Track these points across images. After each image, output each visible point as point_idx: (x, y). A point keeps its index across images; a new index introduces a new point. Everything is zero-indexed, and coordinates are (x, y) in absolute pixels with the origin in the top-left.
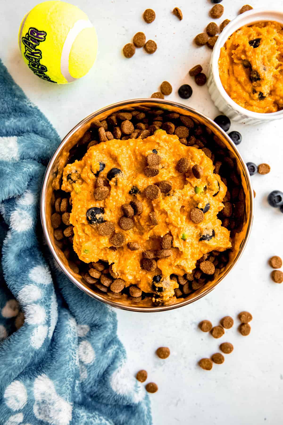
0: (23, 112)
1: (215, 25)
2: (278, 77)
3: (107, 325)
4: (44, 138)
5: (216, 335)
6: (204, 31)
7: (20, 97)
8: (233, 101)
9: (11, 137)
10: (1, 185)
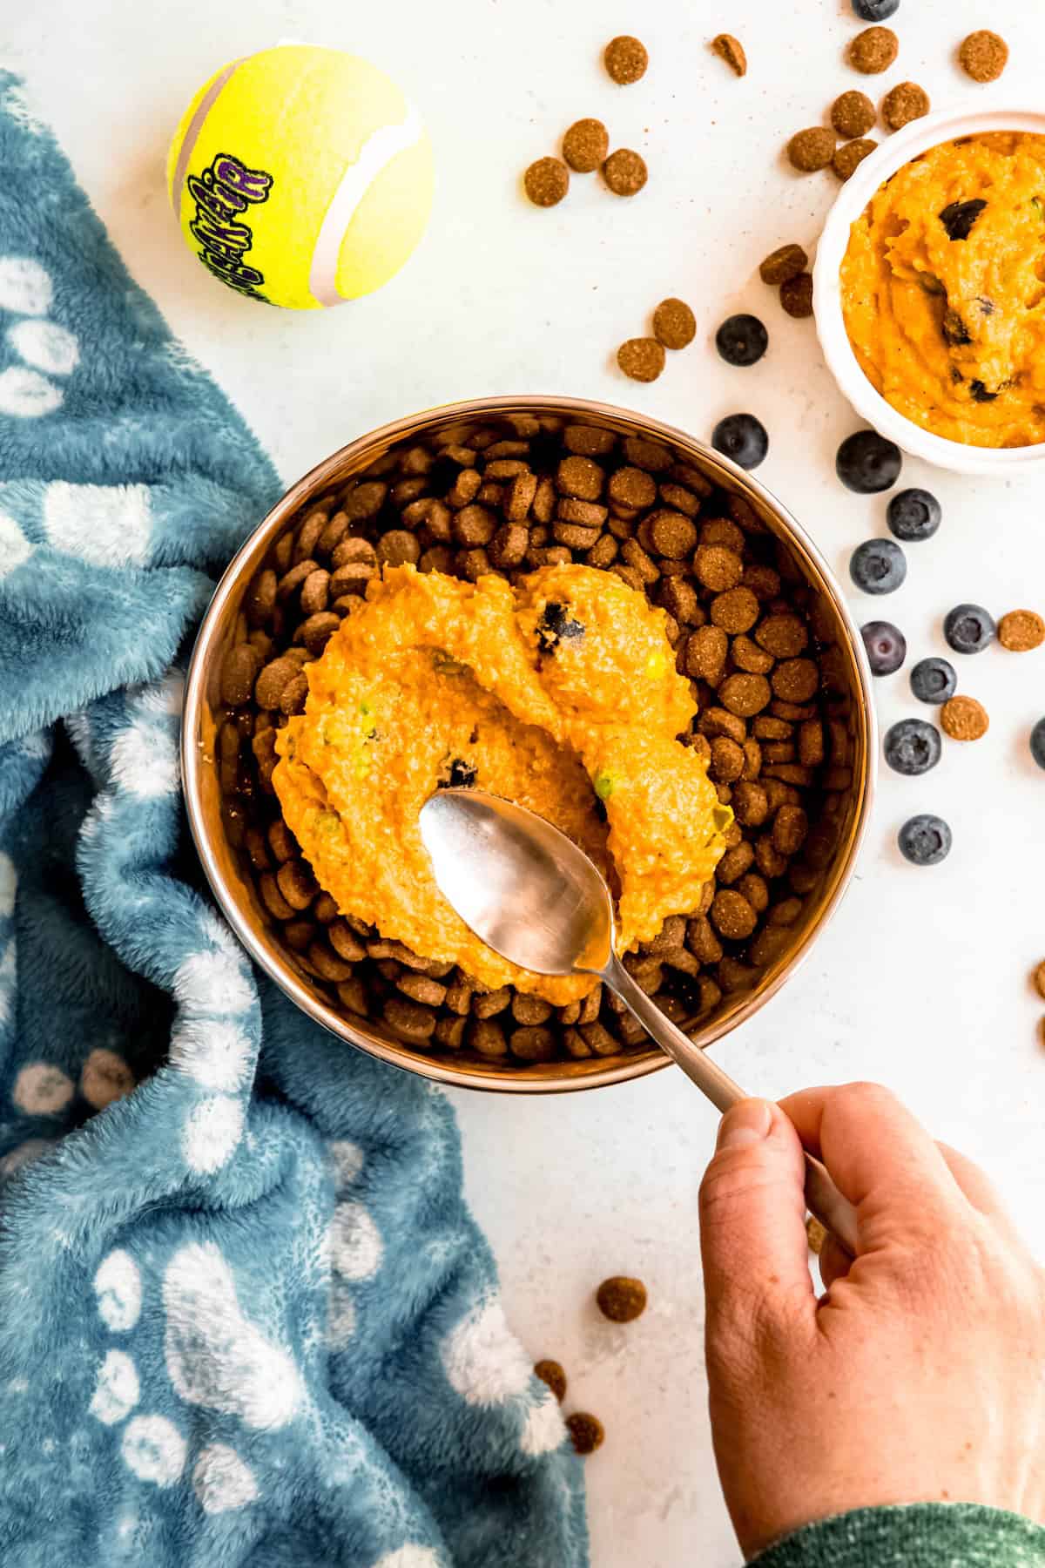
0: (162, 395)
1: (861, 104)
2: (1041, 328)
3: (423, 1142)
4: (232, 489)
6: (824, 118)
7: (151, 337)
8: (887, 401)
9: (130, 486)
10: (105, 646)
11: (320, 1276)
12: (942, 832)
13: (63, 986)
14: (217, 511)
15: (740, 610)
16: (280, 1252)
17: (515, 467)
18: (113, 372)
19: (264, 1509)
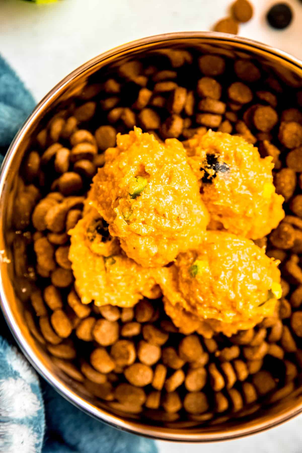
17: (170, 86)
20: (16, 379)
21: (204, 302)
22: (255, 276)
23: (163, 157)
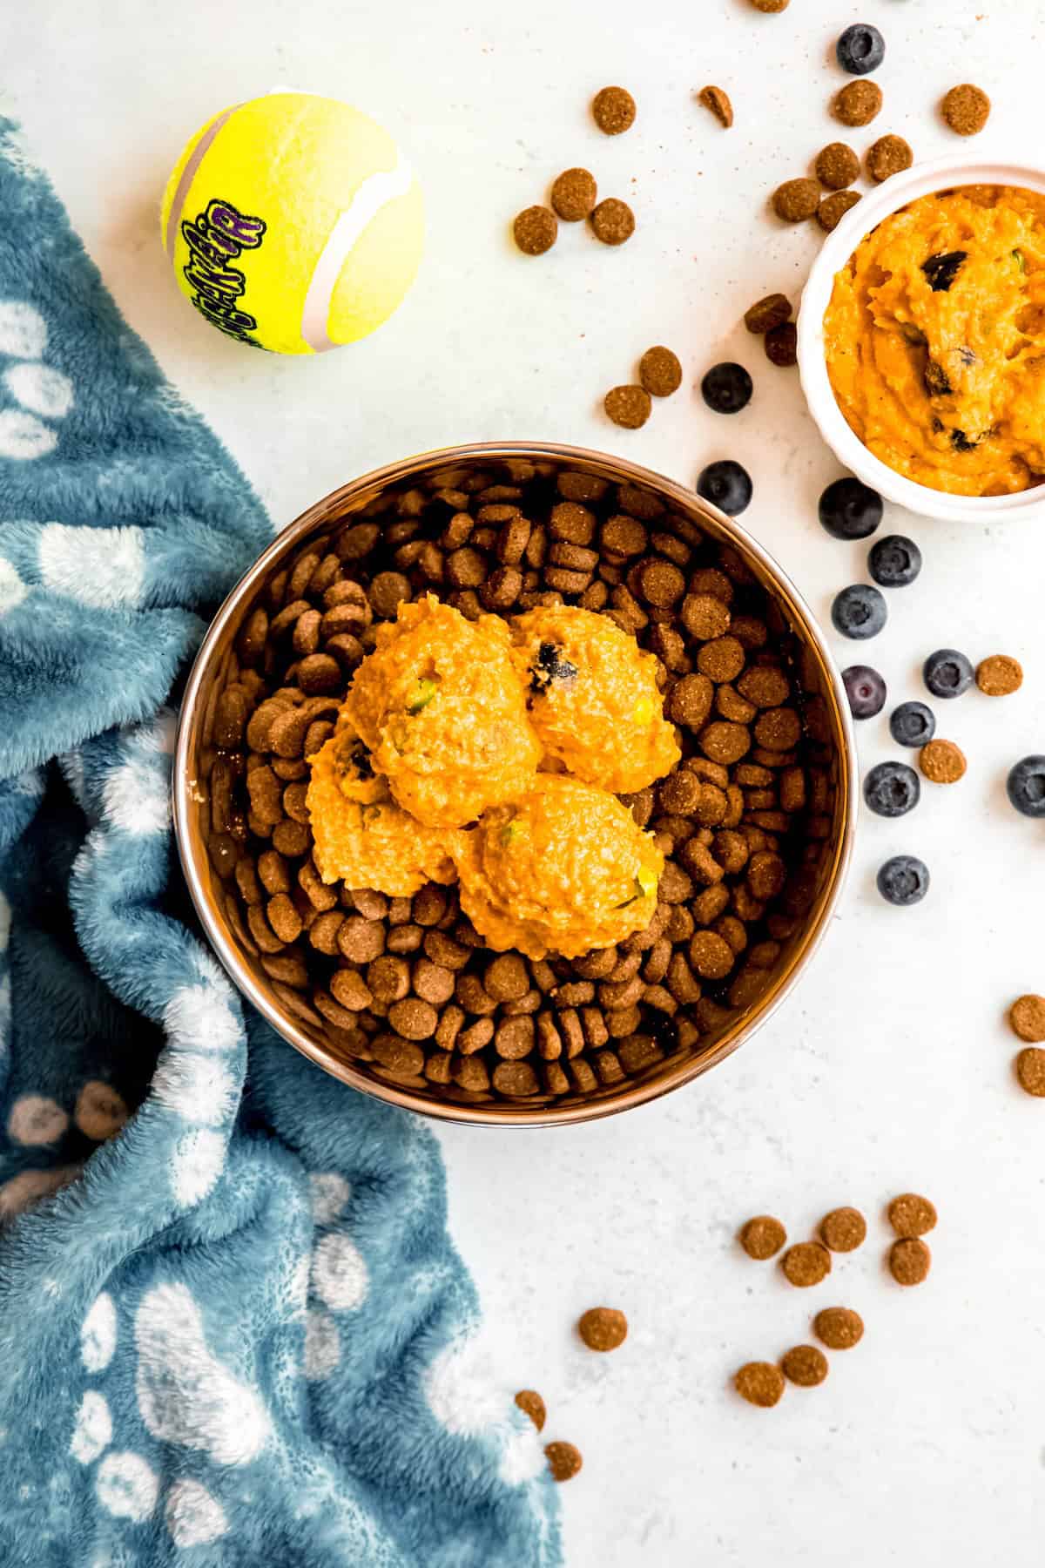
0: (155, 438)
1: (845, 156)
2: (1021, 379)
3: (409, 1175)
4: (225, 532)
5: (801, 1274)
6: (809, 170)
7: (145, 381)
8: (870, 449)
9: (124, 529)
10: (100, 688)
11: (292, 1311)
12: (920, 874)
13: (56, 1020)
14: (210, 553)
15: (727, 659)
16: (250, 1290)
17: (507, 512)
18: (107, 415)
19: (235, 1542)
20: (204, 988)
21: (520, 892)
22: (606, 853)
23: (469, 647)
